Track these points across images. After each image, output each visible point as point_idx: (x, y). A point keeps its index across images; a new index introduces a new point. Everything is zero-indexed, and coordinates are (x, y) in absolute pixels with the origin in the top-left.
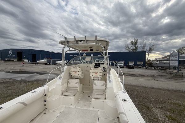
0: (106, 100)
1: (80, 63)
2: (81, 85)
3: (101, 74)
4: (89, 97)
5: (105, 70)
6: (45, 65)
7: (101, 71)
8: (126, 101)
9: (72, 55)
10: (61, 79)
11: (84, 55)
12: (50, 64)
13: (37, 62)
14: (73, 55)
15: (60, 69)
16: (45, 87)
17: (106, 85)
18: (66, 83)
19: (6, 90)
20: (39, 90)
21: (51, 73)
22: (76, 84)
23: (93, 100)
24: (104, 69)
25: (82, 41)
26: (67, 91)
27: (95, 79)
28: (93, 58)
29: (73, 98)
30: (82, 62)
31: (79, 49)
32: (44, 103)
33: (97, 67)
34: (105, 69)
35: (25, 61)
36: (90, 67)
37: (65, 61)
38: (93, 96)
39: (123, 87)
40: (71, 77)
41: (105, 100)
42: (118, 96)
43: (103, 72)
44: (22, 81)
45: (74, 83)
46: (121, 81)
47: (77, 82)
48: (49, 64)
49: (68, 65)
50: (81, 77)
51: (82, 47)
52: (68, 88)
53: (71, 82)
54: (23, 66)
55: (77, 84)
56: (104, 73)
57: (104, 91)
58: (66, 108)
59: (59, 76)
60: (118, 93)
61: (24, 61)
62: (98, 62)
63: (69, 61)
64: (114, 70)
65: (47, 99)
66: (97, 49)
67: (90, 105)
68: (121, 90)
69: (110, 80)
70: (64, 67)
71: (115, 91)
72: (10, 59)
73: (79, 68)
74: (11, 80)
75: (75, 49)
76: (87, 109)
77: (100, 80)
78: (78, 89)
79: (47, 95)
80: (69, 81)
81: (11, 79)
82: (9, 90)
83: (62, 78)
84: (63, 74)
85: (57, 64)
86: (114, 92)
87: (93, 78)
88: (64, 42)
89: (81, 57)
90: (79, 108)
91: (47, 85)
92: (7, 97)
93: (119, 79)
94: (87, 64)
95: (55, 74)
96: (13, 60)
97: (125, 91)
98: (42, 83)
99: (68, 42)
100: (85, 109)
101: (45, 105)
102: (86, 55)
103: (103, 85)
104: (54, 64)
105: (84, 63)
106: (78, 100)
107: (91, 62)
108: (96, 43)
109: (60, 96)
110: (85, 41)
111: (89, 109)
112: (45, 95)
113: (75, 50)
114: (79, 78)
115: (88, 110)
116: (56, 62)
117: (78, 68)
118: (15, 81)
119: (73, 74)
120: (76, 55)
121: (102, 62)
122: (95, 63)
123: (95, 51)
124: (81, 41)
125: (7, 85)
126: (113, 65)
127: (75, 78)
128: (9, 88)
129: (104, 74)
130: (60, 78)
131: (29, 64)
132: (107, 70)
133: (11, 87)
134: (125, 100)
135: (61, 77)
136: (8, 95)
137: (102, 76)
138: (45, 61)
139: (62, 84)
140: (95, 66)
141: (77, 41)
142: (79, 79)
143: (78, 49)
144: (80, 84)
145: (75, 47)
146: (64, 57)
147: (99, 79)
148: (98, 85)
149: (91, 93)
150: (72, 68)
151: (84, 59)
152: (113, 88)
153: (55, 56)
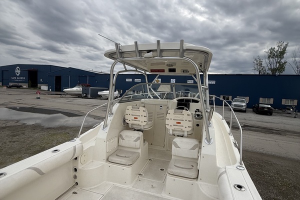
0: (199, 182)
1: (146, 98)
2: (147, 143)
3: (190, 124)
4: (161, 170)
5: (198, 116)
6: (79, 97)
7: (190, 118)
8: (243, 189)
9: (131, 80)
10: (107, 129)
11: (156, 79)
12: (88, 96)
13: (64, 92)
14: (133, 80)
15: (106, 107)
16: (77, 142)
17: (200, 148)
18: (117, 139)
19: (10, 142)
20: (65, 148)
21: (89, 115)
22: (135, 141)
23: (169, 178)
24: (197, 113)
25: (151, 53)
26: (117, 153)
27: (176, 133)
28: (174, 88)
29: (128, 170)
30: (151, 96)
31: (145, 68)
32: (73, 173)
33: (183, 109)
34: (200, 113)
35: (42, 89)
36: (168, 108)
37: (117, 92)
38: (169, 170)
39: (238, 156)
40: (126, 126)
41: (194, 182)
42: (224, 176)
43: (196, 119)
44: (36, 127)
45: (132, 139)
46: (235, 144)
47: (138, 138)
48: (86, 97)
49: (121, 100)
50: (147, 128)
51: (152, 64)
52: (120, 148)
53: (126, 136)
54: (39, 98)
55: (138, 142)
56: (198, 121)
57: (195, 160)
58: (115, 187)
59: (102, 123)
60: (225, 168)
61: (40, 88)
62: (186, 96)
63: (124, 92)
64: (221, 117)
65: (80, 167)
66: (185, 69)
67: (162, 187)
68: (235, 163)
69: (210, 139)
70: (112, 104)
71: (220, 163)
72: (17, 84)
73: (144, 109)
74: (18, 124)
75: (136, 67)
76: (156, 195)
77: (187, 137)
78: (140, 151)
79: (79, 159)
80: (121, 134)
81: (18, 121)
82: (14, 142)
83: (109, 126)
84: (110, 119)
85: (100, 96)
86: (218, 165)
87: (171, 132)
88: (115, 53)
89: (149, 85)
90: (140, 191)
91: (80, 140)
92: (11, 155)
93: (232, 138)
94: (162, 100)
95: (95, 117)
96: (21, 86)
97: (244, 166)
98: (71, 133)
99: (122, 53)
100: (152, 194)
101: (75, 177)
102: (160, 80)
103: (193, 148)
104: (95, 96)
105: (155, 97)
106: (140, 175)
107: (169, 97)
108: (182, 56)
109: (104, 163)
110: (158, 51)
111: (159, 195)
112: (76, 158)
113: (136, 71)
114: (142, 128)
115: (158, 197)
116: (99, 93)
117: (142, 109)
118: (25, 126)
119: (130, 120)
120: (139, 80)
121: (195, 98)
122: (180, 98)
123: (178, 73)
124: (149, 51)
125: (12, 133)
126: (219, 103)
127: (135, 130)
128: (15, 139)
129: (198, 125)
130: (105, 126)
131: (49, 94)
132: (205, 115)
133: (17, 137)
134: (240, 187)
135: (107, 126)
136: (13, 151)
137: (193, 129)
138: (77, 89)
139: (109, 139)
140: (178, 104)
141: (140, 52)
142: (142, 131)
143: (142, 67)
144: (144, 142)
145: (136, 64)
146: (113, 85)
147: (186, 134)
148: (182, 147)
149: (167, 163)
150: (130, 107)
151: (155, 89)
152: (215, 157)
153: (96, 80)
